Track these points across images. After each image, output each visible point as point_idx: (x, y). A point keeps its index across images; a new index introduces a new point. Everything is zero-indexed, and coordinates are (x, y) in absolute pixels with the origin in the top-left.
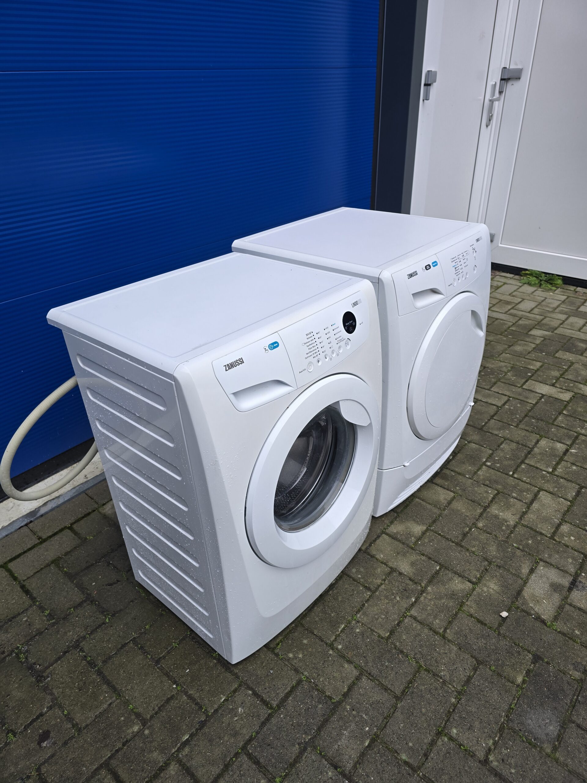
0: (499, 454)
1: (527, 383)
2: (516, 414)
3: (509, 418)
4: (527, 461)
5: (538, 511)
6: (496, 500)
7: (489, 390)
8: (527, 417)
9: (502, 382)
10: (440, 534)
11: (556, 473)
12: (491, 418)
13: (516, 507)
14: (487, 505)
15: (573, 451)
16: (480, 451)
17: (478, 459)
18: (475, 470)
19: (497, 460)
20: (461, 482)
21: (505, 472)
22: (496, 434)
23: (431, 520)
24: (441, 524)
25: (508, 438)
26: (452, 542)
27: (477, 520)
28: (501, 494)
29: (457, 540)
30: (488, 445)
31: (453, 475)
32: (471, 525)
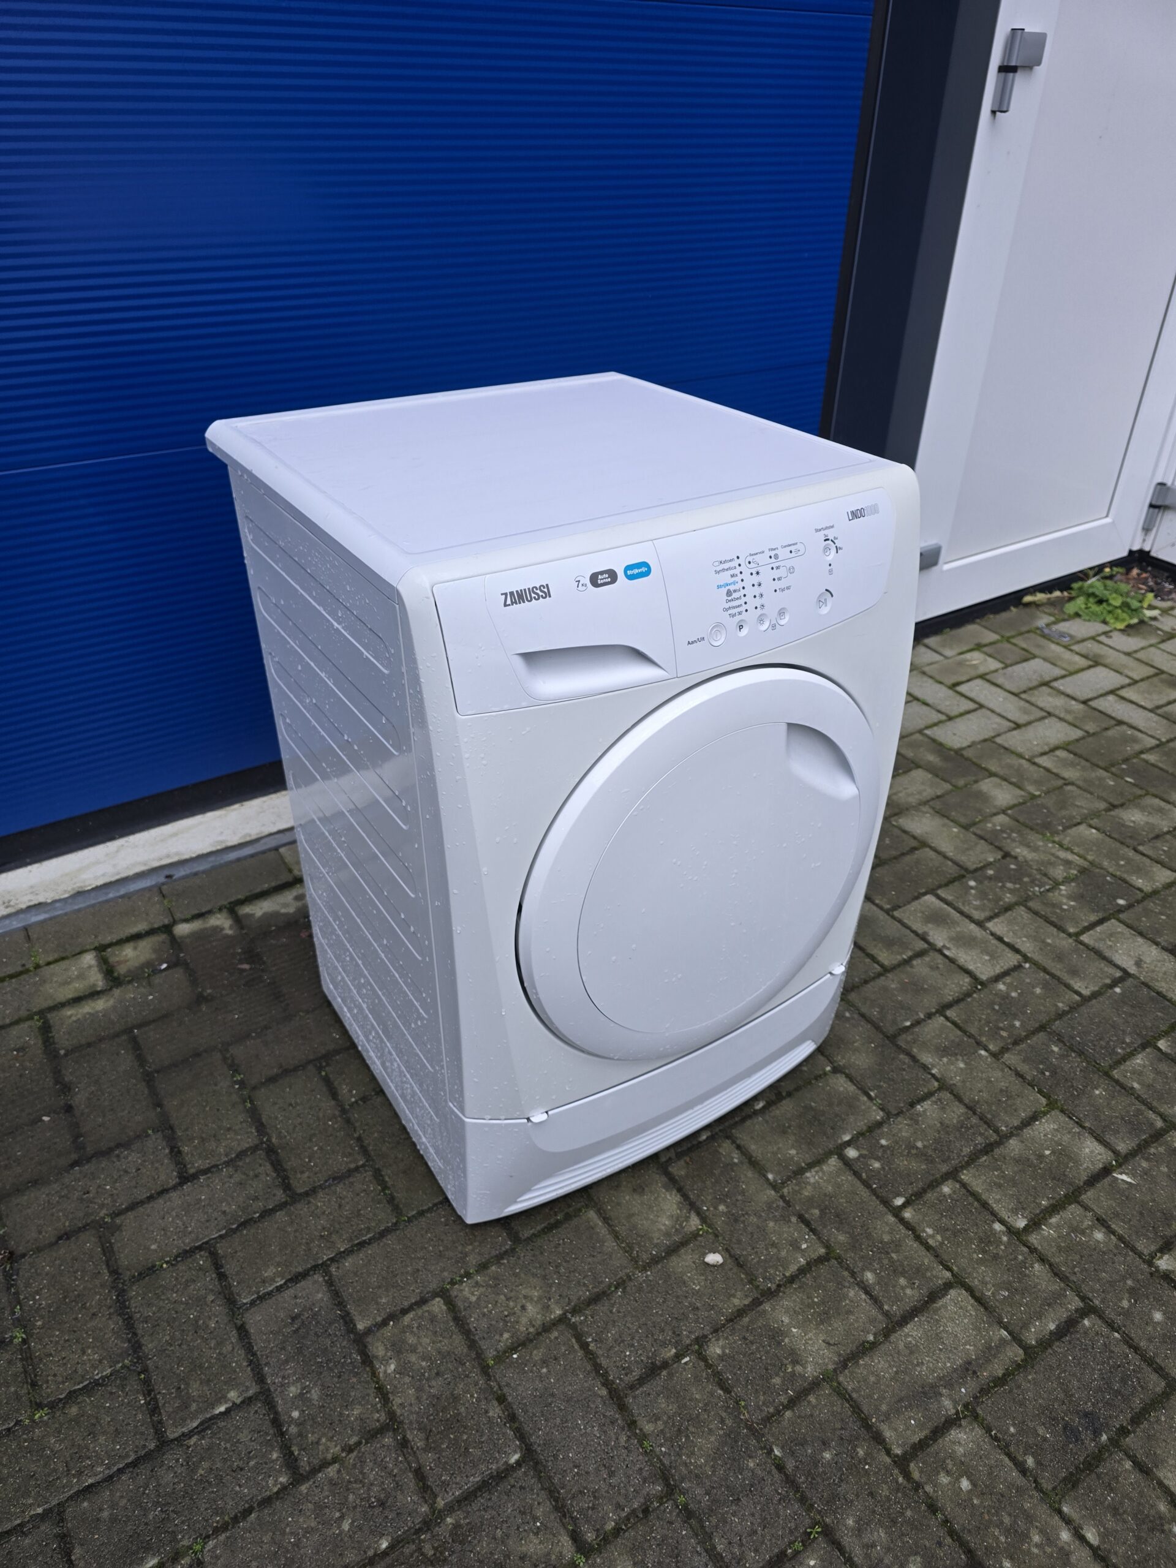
0: (900, 1130)
1: (1098, 929)
2: (1015, 1017)
3: (988, 1022)
4: (965, 1176)
5: (912, 1353)
6: (808, 1279)
7: (980, 924)
8: (1042, 1034)
9: (1029, 909)
10: (587, 1344)
11: (1034, 1239)
12: (937, 1012)
13: (852, 1318)
14: (773, 1287)
15: (1124, 1177)
16: (850, 1104)
17: (832, 1128)
18: (803, 1165)
19: (882, 1146)
20: (743, 1193)
21: (883, 1192)
22: (925, 1065)
23: (589, 1291)
24: (611, 1312)
25: (954, 1084)
26: (603, 1385)
27: (716, 1331)
28: (834, 1262)
29: (621, 1379)
30: (884, 1093)
31: (735, 1164)
32: (688, 1342)
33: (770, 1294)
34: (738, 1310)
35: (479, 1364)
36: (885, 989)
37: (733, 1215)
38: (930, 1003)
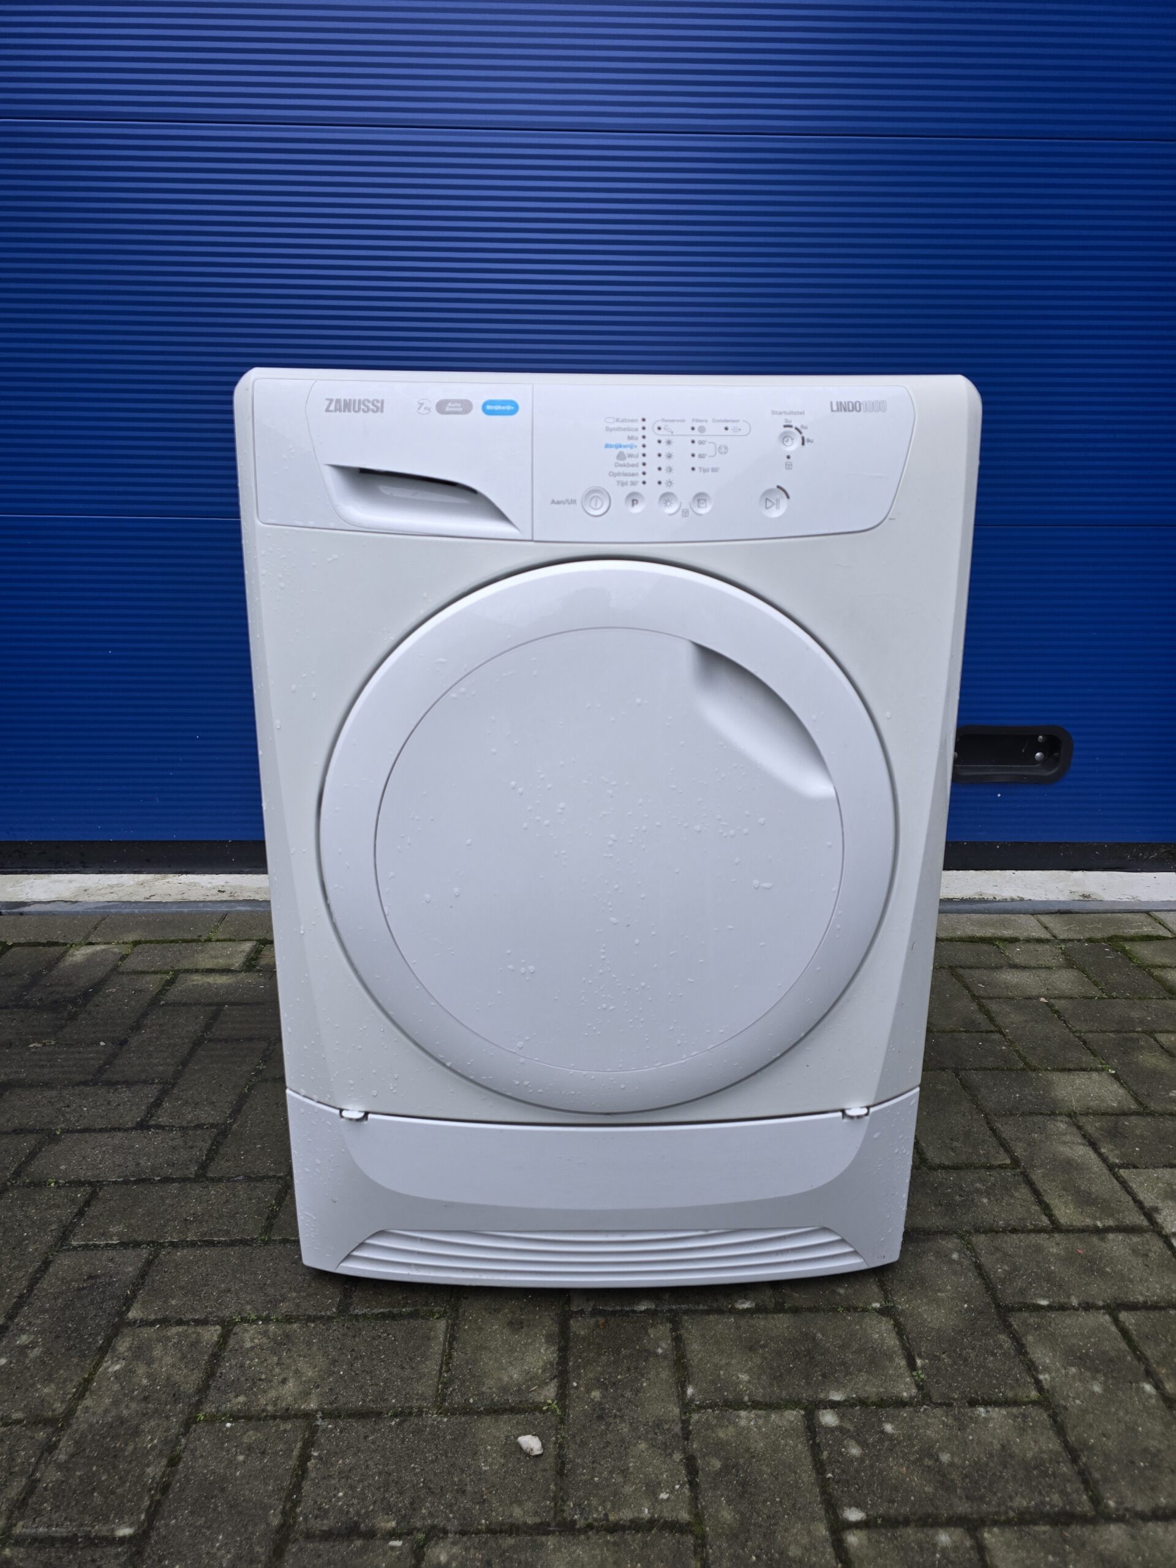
0: (927, 1425)
4: (990, 1537)
6: (634, 1540)
10: (309, 1457)
14: (581, 1524)
16: (875, 1360)
17: (824, 1376)
18: (746, 1398)
19: (883, 1432)
20: (637, 1391)
21: (836, 1490)
22: (1033, 1363)
23: (364, 1401)
24: (366, 1437)
25: (1065, 1408)
26: (284, 1513)
27: (463, 1533)
28: (690, 1540)
29: (306, 1519)
30: (938, 1369)
31: (657, 1355)
32: (419, 1524)
33: (568, 1528)
34: (512, 1525)
35: (191, 1413)
36: (1038, 1249)
37: (603, 1409)
38: (1101, 1291)
